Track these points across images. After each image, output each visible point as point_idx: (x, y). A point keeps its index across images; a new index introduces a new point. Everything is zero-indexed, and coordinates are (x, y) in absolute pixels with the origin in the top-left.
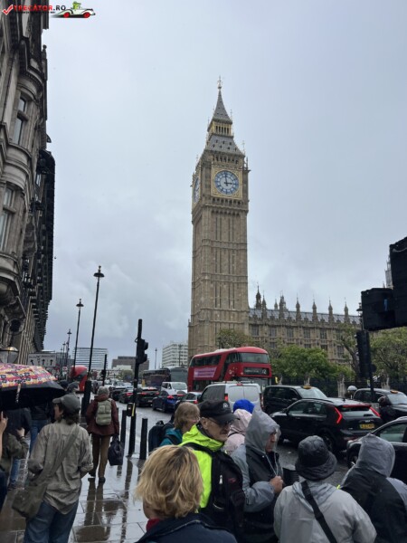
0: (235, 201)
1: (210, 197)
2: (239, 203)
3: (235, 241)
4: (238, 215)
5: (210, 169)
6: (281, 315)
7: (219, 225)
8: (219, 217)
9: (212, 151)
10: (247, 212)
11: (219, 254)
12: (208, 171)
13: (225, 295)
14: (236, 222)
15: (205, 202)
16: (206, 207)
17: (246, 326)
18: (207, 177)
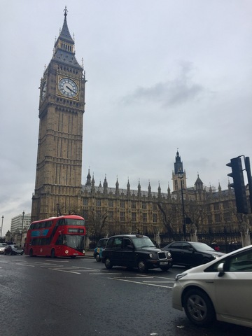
0: (74, 103)
1: (55, 97)
2: (77, 104)
3: (74, 133)
4: (76, 113)
5: (56, 75)
6: (105, 191)
7: (61, 120)
8: (61, 113)
9: (57, 62)
10: (83, 112)
11: (60, 142)
12: (54, 76)
13: (63, 174)
14: (75, 119)
15: (50, 100)
16: (52, 104)
17: (79, 198)
18: (52, 81)
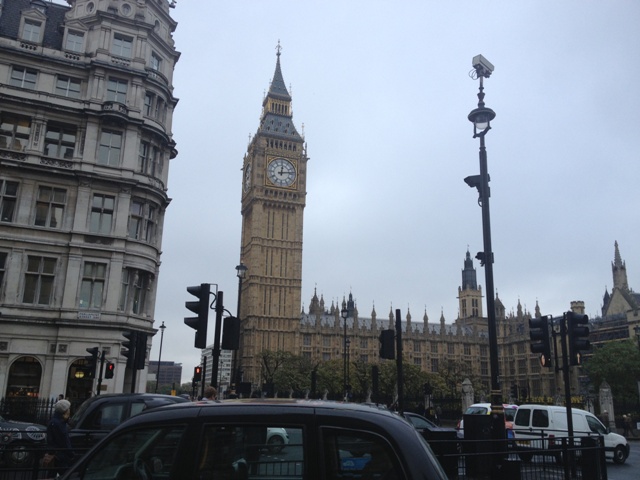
0: (290, 194)
1: (262, 188)
2: (295, 196)
3: (290, 239)
4: (294, 208)
5: (264, 155)
7: (271, 220)
8: (272, 211)
9: (266, 135)
10: (303, 206)
11: (270, 254)
12: (261, 158)
13: (275, 301)
14: (291, 217)
15: (256, 194)
16: (257, 200)
17: (297, 335)
18: (259, 166)
